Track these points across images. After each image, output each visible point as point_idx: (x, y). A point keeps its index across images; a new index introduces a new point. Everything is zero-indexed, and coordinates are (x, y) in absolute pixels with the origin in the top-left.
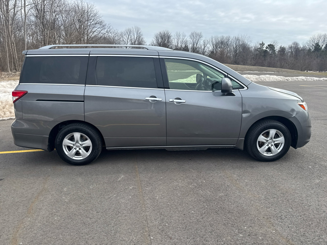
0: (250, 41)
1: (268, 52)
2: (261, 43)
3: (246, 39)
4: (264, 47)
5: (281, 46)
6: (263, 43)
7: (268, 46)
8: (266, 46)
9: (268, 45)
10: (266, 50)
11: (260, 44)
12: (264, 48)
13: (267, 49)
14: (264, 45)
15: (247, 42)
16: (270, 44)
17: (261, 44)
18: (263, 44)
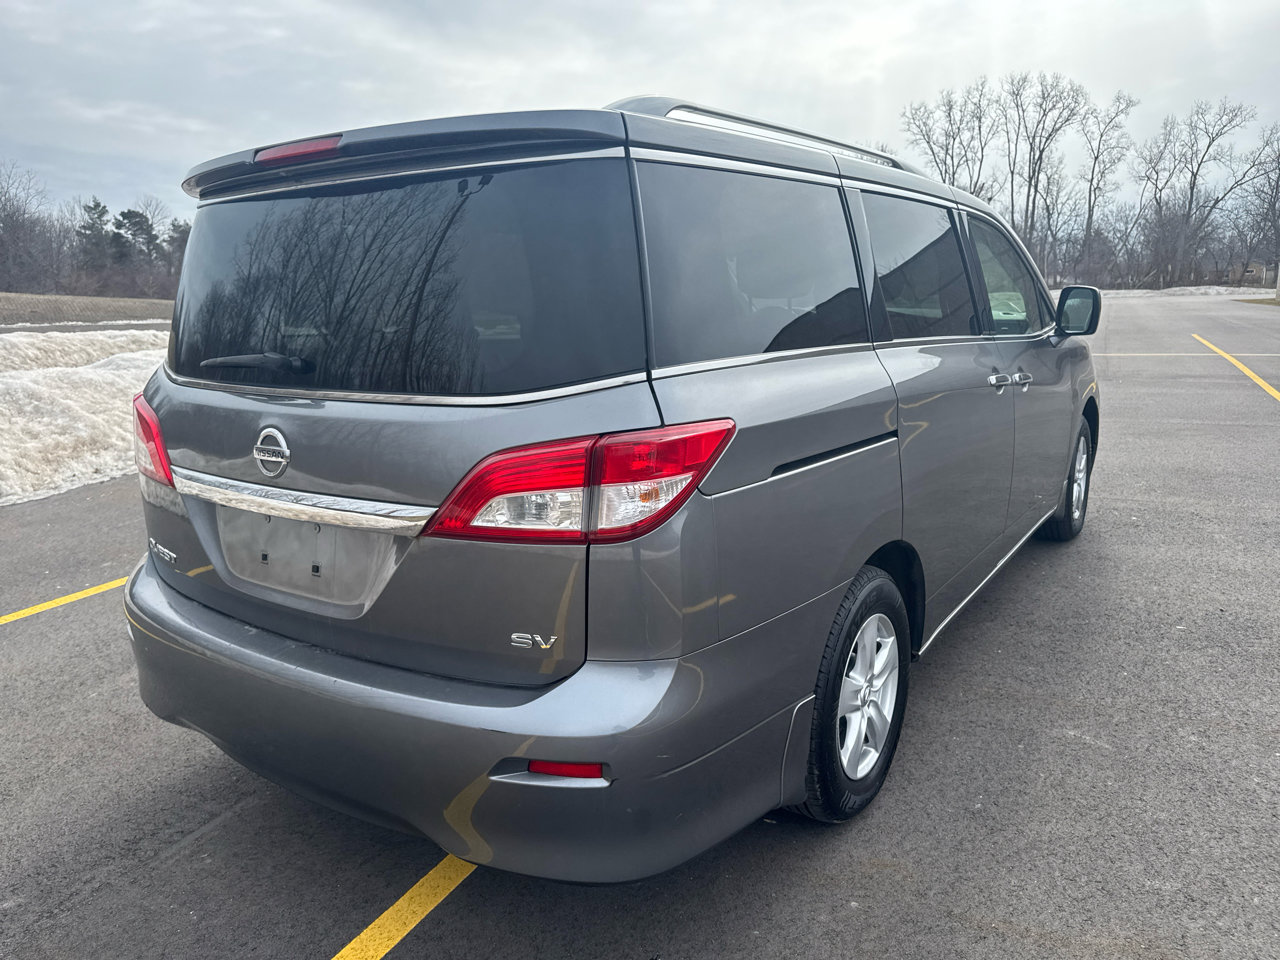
0: (38, 193)
1: (127, 241)
2: (92, 205)
3: (16, 184)
4: (108, 221)
5: (176, 220)
6: (97, 205)
7: (121, 218)
8: (116, 219)
9: (123, 214)
10: (119, 234)
11: (88, 209)
12: (110, 227)
13: (122, 231)
14: (104, 211)
15: (23, 195)
16: (129, 211)
17: (89, 207)
18: (97, 209)
